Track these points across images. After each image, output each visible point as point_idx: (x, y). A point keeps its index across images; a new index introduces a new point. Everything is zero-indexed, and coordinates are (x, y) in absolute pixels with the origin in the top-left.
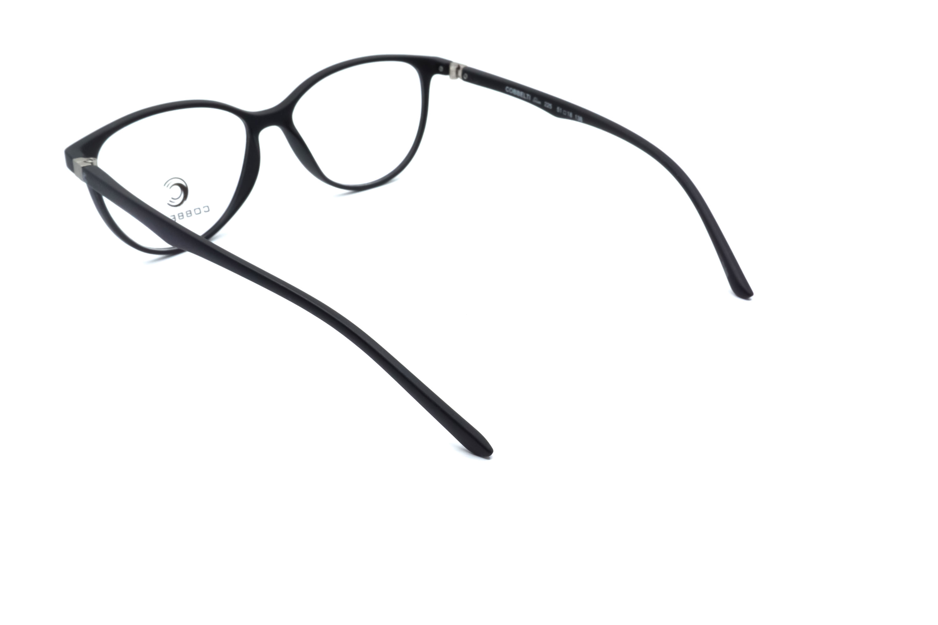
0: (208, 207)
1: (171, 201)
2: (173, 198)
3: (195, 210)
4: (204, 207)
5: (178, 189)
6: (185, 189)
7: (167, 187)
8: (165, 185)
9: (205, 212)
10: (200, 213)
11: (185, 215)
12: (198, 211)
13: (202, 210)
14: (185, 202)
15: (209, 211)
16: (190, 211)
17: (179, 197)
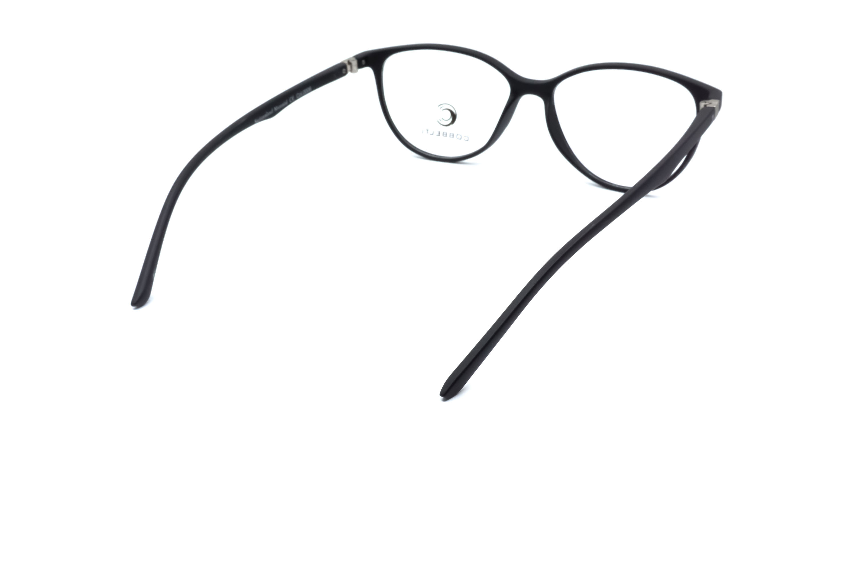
0: (468, 137)
1: (440, 120)
2: (443, 119)
3: (457, 135)
4: (465, 136)
5: (449, 114)
6: (454, 116)
7: (441, 108)
8: (439, 106)
9: (465, 140)
10: (461, 139)
11: (448, 135)
12: (459, 137)
14: (451, 126)
15: (468, 140)
17: (448, 120)
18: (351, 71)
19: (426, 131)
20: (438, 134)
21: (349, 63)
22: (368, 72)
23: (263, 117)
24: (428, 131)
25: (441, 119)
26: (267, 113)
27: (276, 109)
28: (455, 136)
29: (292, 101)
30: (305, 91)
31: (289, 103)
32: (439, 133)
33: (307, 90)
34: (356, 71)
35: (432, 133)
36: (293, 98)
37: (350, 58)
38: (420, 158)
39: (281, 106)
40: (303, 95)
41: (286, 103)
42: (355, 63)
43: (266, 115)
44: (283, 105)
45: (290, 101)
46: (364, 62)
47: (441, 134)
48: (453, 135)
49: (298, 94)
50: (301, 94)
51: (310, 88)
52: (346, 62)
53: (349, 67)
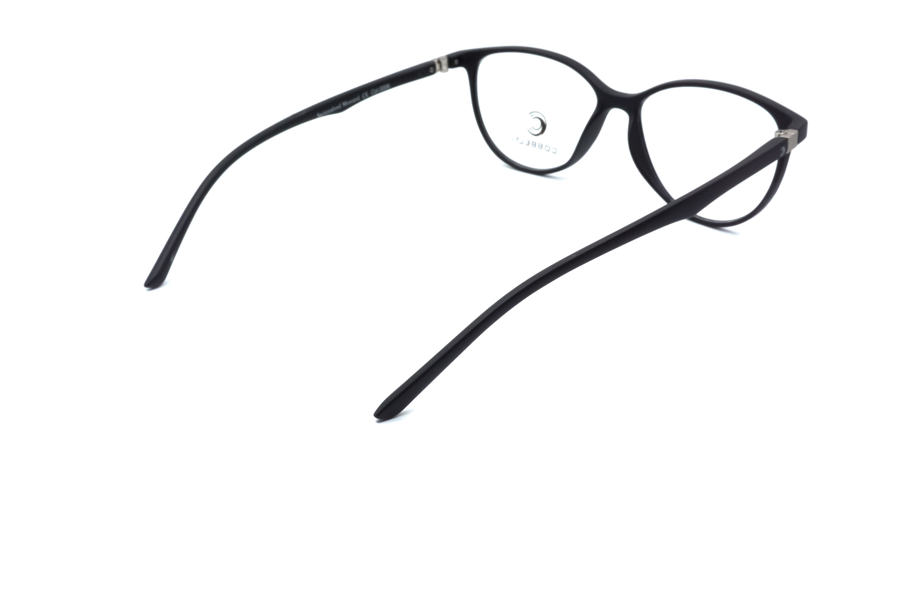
0: (556, 149)
1: (530, 129)
2: (533, 127)
3: (546, 146)
4: (553, 148)
5: (539, 123)
6: (544, 126)
7: (532, 116)
8: (530, 113)
9: (553, 152)
10: (549, 151)
11: (537, 145)
12: (547, 148)
13: (551, 150)
14: (541, 136)
15: (555, 153)
16: (542, 145)
17: (537, 130)
18: (441, 69)
19: (516, 139)
20: (527, 144)
21: (439, 62)
22: (461, 72)
23: (328, 111)
24: (518, 139)
25: (532, 129)
26: (333, 107)
27: (345, 104)
28: (544, 146)
29: (366, 98)
30: (381, 88)
31: (361, 99)
32: (529, 143)
33: (384, 87)
34: (447, 71)
35: (521, 142)
36: (366, 94)
37: (442, 57)
38: (508, 167)
39: (351, 102)
40: (379, 92)
41: (358, 99)
42: (445, 62)
43: (332, 110)
44: (354, 100)
45: (363, 97)
46: (456, 62)
47: (531, 143)
48: (542, 147)
49: (372, 90)
50: (377, 90)
51: (388, 86)
52: (436, 61)
53: (438, 66)
